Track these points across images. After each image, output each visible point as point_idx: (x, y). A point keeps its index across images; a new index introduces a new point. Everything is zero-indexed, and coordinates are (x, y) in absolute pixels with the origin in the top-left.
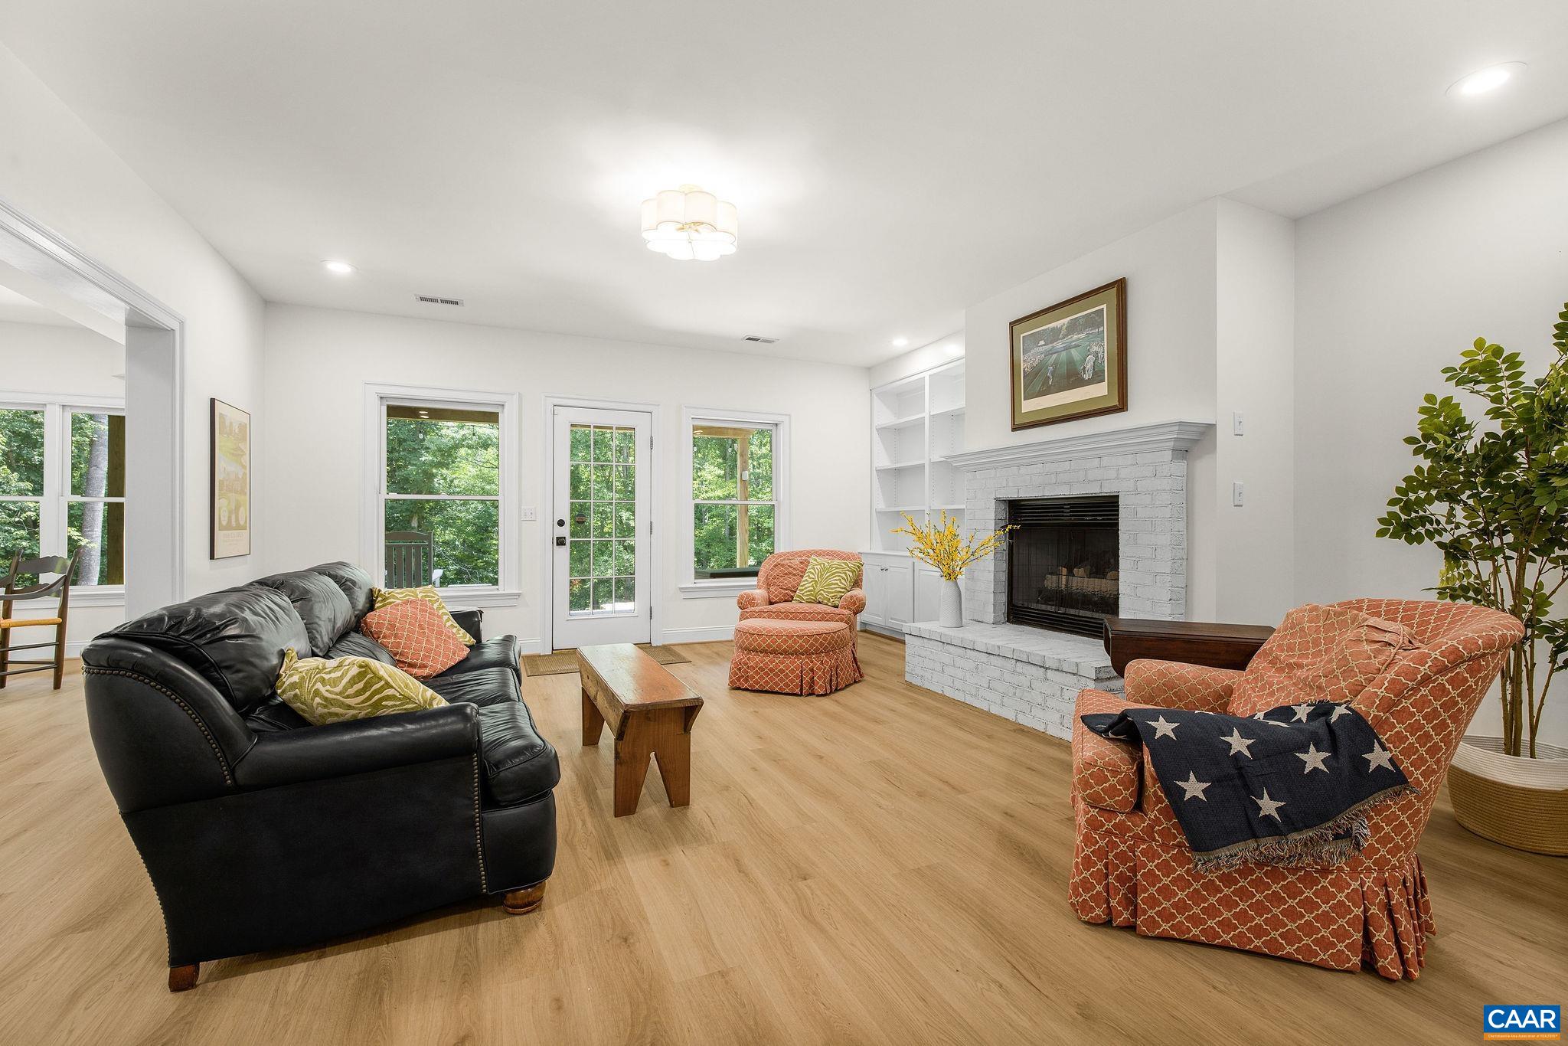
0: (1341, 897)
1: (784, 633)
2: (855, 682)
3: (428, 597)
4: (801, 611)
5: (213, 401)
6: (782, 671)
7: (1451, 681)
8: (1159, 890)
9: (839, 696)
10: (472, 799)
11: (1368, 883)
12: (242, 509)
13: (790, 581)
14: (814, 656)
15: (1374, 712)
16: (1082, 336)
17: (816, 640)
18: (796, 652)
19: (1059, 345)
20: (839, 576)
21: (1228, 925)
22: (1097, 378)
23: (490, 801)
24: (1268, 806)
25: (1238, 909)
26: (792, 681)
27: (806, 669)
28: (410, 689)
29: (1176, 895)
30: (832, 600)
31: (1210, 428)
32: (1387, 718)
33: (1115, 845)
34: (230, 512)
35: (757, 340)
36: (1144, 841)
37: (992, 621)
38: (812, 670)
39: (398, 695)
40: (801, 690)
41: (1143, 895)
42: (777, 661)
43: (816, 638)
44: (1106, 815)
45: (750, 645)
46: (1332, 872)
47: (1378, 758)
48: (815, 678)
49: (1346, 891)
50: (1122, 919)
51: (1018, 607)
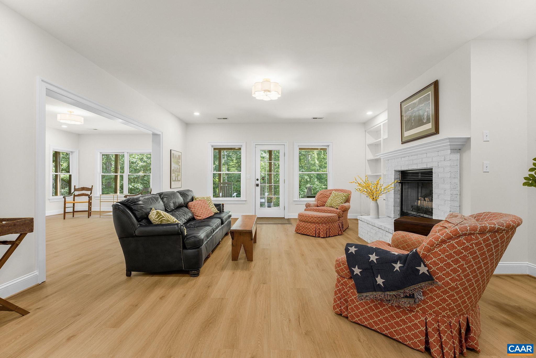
0: (416, 321)
1: (310, 216)
2: (339, 235)
3: (208, 199)
4: (323, 209)
5: (171, 150)
6: (309, 228)
7: (457, 243)
8: (355, 306)
9: (328, 239)
10: (180, 246)
11: (429, 319)
12: (179, 176)
13: (324, 199)
14: (320, 224)
15: (422, 252)
16: (423, 105)
17: (321, 219)
18: (314, 223)
19: (416, 109)
20: (340, 198)
21: (376, 323)
22: (428, 121)
23: (185, 247)
24: (380, 281)
25: (380, 318)
26: (313, 232)
27: (317, 228)
28: (169, 219)
29: (360, 309)
30: (336, 206)
31: (469, 139)
32: (429, 255)
33: (343, 289)
34: (176, 177)
35: (317, 118)
36: (352, 289)
37: (393, 217)
38: (319, 229)
39: (166, 219)
40: (316, 235)
41: (350, 307)
42: (308, 225)
43: (321, 218)
44: (342, 278)
45: (302, 219)
46: (414, 312)
47: (423, 269)
48: (320, 232)
49: (419, 320)
50: (345, 314)
51: (404, 212)
